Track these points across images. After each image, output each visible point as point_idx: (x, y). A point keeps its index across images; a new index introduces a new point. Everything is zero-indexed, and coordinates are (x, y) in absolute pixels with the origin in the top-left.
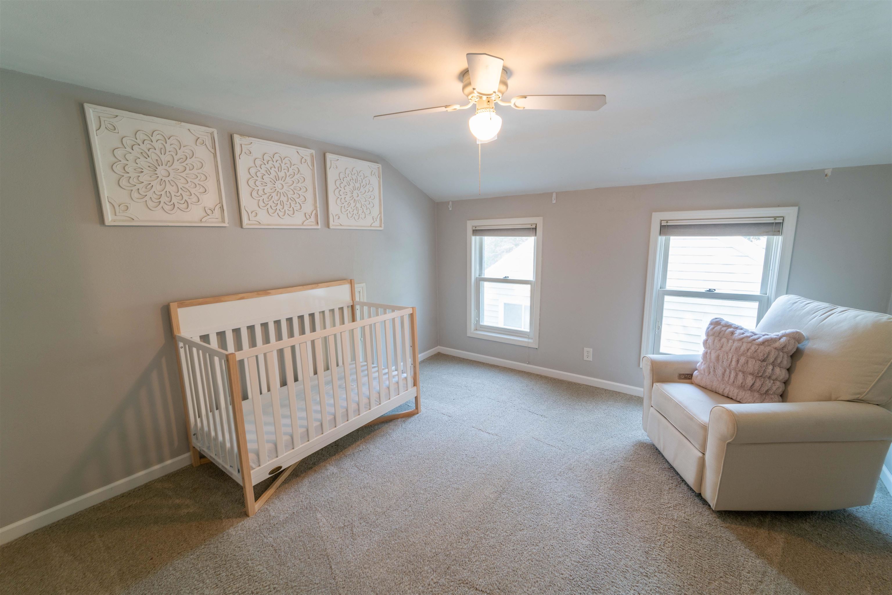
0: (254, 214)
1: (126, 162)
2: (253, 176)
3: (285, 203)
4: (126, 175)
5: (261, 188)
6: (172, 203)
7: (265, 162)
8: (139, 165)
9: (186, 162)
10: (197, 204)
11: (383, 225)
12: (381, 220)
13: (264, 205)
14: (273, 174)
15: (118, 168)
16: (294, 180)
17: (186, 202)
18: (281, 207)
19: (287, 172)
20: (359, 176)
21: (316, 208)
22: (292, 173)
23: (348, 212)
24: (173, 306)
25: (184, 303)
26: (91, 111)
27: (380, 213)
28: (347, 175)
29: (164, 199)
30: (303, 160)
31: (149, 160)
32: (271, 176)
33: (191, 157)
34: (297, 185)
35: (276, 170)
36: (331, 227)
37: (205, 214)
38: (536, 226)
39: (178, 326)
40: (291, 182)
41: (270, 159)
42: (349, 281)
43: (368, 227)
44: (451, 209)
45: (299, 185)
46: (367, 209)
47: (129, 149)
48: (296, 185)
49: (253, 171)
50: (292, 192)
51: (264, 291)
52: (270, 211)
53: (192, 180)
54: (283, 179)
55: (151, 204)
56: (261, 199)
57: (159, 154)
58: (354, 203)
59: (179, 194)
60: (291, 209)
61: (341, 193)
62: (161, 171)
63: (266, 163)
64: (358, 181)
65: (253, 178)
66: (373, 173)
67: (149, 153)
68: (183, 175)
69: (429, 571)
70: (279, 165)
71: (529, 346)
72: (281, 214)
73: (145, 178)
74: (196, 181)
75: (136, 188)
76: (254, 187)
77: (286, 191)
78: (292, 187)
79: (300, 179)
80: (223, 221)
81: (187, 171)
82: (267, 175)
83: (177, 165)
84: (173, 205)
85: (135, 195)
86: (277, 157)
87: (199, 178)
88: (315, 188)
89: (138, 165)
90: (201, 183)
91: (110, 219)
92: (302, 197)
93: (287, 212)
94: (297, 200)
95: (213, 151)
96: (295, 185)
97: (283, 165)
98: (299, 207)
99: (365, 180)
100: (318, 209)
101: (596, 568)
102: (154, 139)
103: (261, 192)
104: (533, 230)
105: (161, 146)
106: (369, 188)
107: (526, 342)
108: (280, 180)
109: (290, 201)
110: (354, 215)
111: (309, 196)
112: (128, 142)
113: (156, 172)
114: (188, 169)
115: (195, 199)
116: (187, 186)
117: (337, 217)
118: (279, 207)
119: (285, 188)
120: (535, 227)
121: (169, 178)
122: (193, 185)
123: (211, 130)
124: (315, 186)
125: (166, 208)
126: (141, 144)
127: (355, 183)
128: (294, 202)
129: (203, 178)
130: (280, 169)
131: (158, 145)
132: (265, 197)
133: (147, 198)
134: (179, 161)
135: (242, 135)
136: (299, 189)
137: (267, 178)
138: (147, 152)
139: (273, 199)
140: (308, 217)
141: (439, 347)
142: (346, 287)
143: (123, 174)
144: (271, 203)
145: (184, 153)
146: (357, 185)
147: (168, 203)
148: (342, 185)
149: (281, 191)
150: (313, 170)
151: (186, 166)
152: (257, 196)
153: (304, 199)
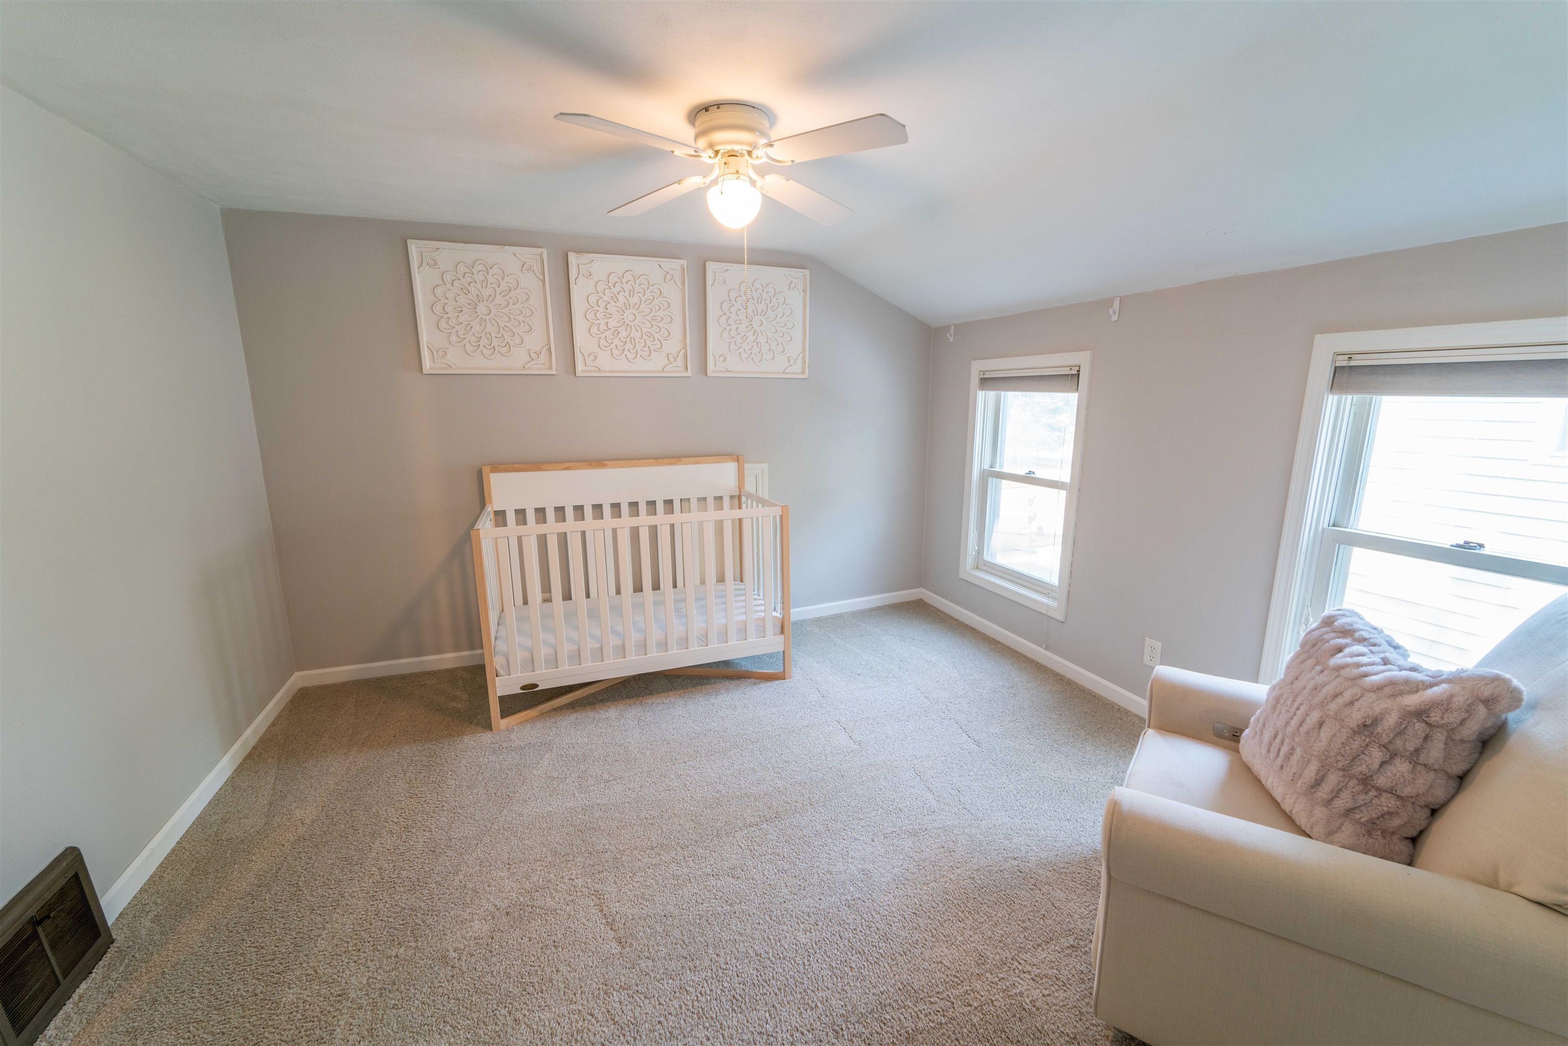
0: (592, 357)
1: (446, 301)
2: (593, 306)
3: (637, 340)
4: (445, 316)
5: (602, 322)
6: (492, 346)
7: (610, 285)
8: (459, 304)
9: (509, 296)
10: (521, 346)
11: (807, 371)
12: (804, 362)
13: (606, 344)
14: (622, 299)
15: (438, 309)
16: (652, 308)
17: (508, 345)
18: (632, 346)
19: (642, 296)
20: (765, 292)
21: (685, 345)
22: (651, 298)
23: (741, 350)
24: (486, 469)
25: (497, 467)
26: (413, 247)
27: (804, 351)
28: (742, 293)
29: (484, 341)
30: (668, 277)
31: (469, 296)
32: (618, 304)
33: (515, 287)
34: (657, 314)
35: (625, 294)
36: (709, 374)
37: (529, 359)
38: (1078, 371)
39: (490, 495)
40: (648, 311)
41: (618, 280)
42: (735, 457)
43: (778, 373)
44: (952, 339)
45: (660, 313)
46: (778, 345)
47: (449, 286)
48: (655, 314)
49: (593, 299)
50: (648, 325)
51: (598, 462)
52: (616, 352)
53: (515, 317)
54: (636, 307)
55: (469, 348)
56: (603, 336)
57: (481, 289)
58: (754, 335)
59: (500, 335)
60: (647, 348)
61: (731, 321)
62: (482, 309)
63: (612, 287)
64: (763, 300)
65: (593, 309)
66: (793, 285)
67: (469, 288)
68: (506, 311)
69: (579, 864)
70: (630, 287)
71: (1049, 614)
72: (630, 356)
73: (463, 318)
74: (520, 318)
75: (455, 330)
76: (594, 321)
77: (640, 324)
78: (649, 318)
79: (662, 306)
80: (551, 368)
81: (510, 306)
82: (612, 303)
83: (499, 300)
84: (493, 349)
85: (454, 338)
86: (628, 276)
87: (524, 314)
88: (685, 317)
89: (457, 304)
90: (526, 320)
91: (428, 367)
92: (663, 330)
93: (639, 353)
94: (656, 336)
95: (541, 277)
96: (653, 314)
97: (637, 287)
98: (659, 345)
99: (775, 298)
100: (688, 348)
101: (773, 977)
102: (475, 271)
103: (603, 327)
104: (1071, 379)
105: (482, 278)
106: (784, 311)
107: (1043, 604)
108: (631, 308)
109: (645, 337)
110: (753, 355)
111: (676, 329)
112: (448, 277)
113: (476, 310)
114: (511, 303)
115: (518, 340)
116: (509, 325)
117: (722, 359)
118: (629, 346)
119: (639, 318)
120: (1075, 372)
121: (490, 317)
122: (517, 323)
123: (539, 250)
124: (685, 313)
125: (486, 352)
126: (461, 278)
127: (756, 304)
128: (652, 339)
129: (529, 313)
130: (632, 293)
131: (479, 277)
132: (608, 333)
133: (466, 342)
134: (502, 295)
135: (579, 251)
136: (659, 319)
137: (612, 308)
138: (467, 286)
139: (620, 336)
140: (672, 359)
141: (921, 589)
142: (730, 468)
143: (442, 315)
144: (616, 341)
145: (508, 284)
146: (761, 307)
147: (488, 347)
148: (733, 310)
149: (632, 324)
150: (683, 290)
151: (510, 300)
152: (598, 332)
153: (666, 334)
